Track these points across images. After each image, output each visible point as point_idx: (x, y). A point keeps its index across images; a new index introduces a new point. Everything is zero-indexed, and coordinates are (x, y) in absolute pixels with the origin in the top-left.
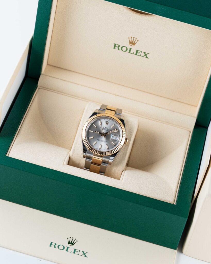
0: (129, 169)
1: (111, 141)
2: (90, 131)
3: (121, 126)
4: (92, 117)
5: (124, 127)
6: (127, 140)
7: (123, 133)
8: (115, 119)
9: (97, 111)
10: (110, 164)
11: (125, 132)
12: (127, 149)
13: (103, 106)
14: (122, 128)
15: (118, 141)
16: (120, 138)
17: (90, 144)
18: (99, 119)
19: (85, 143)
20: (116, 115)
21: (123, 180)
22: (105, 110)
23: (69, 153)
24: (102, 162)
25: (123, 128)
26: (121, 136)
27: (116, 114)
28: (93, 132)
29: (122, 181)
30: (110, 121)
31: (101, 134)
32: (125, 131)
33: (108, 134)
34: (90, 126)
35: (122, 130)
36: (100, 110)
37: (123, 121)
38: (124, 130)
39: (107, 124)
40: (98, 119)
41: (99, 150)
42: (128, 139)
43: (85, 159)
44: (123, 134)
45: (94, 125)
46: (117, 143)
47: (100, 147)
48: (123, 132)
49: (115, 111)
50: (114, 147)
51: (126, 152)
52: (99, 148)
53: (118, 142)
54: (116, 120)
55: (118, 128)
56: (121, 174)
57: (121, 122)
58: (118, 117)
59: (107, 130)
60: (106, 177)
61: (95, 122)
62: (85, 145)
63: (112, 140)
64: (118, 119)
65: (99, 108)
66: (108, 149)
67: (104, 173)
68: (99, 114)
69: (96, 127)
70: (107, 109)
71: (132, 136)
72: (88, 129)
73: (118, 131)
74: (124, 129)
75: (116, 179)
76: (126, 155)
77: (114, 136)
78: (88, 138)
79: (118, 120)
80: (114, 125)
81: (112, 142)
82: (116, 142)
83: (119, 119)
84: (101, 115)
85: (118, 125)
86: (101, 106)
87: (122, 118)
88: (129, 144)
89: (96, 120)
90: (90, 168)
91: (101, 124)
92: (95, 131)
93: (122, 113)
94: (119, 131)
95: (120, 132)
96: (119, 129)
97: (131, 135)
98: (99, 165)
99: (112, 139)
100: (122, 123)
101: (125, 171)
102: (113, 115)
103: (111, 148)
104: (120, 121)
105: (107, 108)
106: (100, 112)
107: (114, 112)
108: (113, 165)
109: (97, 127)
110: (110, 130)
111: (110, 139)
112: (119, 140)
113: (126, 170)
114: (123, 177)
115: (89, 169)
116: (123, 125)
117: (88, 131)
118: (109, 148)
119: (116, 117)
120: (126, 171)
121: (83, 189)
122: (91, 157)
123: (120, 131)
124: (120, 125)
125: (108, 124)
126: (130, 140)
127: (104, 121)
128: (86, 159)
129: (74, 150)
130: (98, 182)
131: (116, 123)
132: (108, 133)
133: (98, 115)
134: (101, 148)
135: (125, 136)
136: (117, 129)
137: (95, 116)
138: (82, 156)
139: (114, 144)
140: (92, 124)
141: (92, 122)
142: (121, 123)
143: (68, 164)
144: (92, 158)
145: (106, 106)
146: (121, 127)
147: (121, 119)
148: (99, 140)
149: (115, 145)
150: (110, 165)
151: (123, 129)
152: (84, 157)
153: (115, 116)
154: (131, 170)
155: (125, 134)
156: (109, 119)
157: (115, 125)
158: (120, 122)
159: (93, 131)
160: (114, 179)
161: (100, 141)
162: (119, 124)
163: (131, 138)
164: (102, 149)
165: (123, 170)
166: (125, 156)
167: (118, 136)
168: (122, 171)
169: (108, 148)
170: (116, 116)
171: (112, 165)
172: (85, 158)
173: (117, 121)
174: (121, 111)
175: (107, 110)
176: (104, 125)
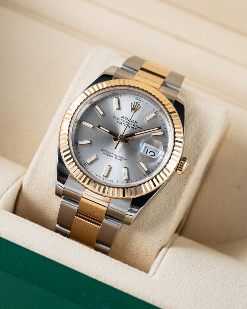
0: (180, 245)
1: (140, 158)
2: (84, 123)
3: (172, 120)
4: (95, 86)
5: (181, 126)
6: (186, 163)
7: (175, 141)
8: (158, 99)
9: (112, 72)
10: (128, 223)
11: (182, 140)
12: (182, 189)
13: (134, 59)
14: (175, 126)
15: (159, 161)
16: (165, 154)
17: (77, 159)
18: (115, 92)
19: (65, 156)
20: (163, 89)
21: (155, 275)
22: (137, 71)
23: (21, 178)
24: (106, 215)
25: (179, 128)
26: (168, 149)
27: (164, 84)
28: (94, 127)
29: (153, 277)
30: (144, 103)
31: (114, 135)
32: (182, 135)
33: (133, 139)
34: (87, 110)
35: (175, 133)
36: (121, 68)
37: (180, 108)
38: (180, 133)
39: (134, 109)
40: (111, 93)
41: (102, 179)
42: (187, 160)
43: (60, 200)
44: (176, 143)
45: (97, 107)
46: (156, 167)
47: (104, 172)
48: (177, 139)
49: (163, 77)
50: (145, 176)
51: (180, 196)
52: (102, 176)
53: (159, 164)
54: (161, 102)
55: (164, 124)
56: (155, 254)
57: (174, 110)
58: (169, 96)
59: (133, 128)
60: (111, 259)
61: (102, 100)
62: (65, 162)
63: (142, 156)
64: (168, 102)
65: (120, 64)
66: (128, 180)
67: (109, 246)
68: (117, 80)
69: (102, 113)
70: (142, 69)
71: (201, 151)
72: (78, 118)
73: (162, 133)
74: (182, 130)
75: (137, 270)
76: (176, 204)
77: (151, 148)
78: (75, 143)
79: (166, 102)
80: (154, 115)
81: (141, 163)
82: (153, 164)
83: (171, 101)
84: (121, 82)
85: (164, 118)
86: (129, 60)
87: (181, 99)
88: (190, 173)
89: (106, 94)
90: (72, 227)
91: (119, 108)
92: (99, 127)
93: (184, 85)
94: (165, 134)
95: (167, 138)
96: (166, 128)
97: (199, 150)
98: (98, 221)
99: (145, 153)
100: (176, 114)
101: (169, 248)
102: (157, 89)
103: (136, 180)
104: (171, 105)
105: (144, 66)
106: (121, 74)
107: (161, 81)
108: (138, 228)
109: (104, 115)
110: (141, 129)
111: (138, 154)
112: (162, 160)
113: (171, 246)
114: (159, 266)
115: (69, 228)
116: (179, 118)
117: (80, 122)
118: (131, 178)
119: (163, 93)
120: (171, 249)
121: (35, 288)
122: (78, 196)
123: (169, 134)
124: (171, 116)
125: (138, 112)
126: (195, 163)
127: (127, 101)
128: (62, 200)
129: (34, 172)
130: (82, 271)
131: (161, 111)
132: (133, 135)
133: (113, 82)
134: (107, 176)
135: (181, 150)
136: (160, 128)
137: (105, 84)
138: (54, 191)
139: (146, 170)
140: (93, 105)
141: (95, 100)
142: (174, 112)
143: (15, 211)
144: (79, 199)
145: (143, 61)
146: (173, 124)
147: (176, 101)
148: (105, 152)
149: (149, 172)
150: (127, 226)
151: (176, 130)
152: (58, 194)
153: (161, 90)
154: (186, 246)
155: (181, 145)
156: (142, 96)
157: (155, 117)
158: (171, 108)
159: (91, 126)
160: (133, 268)
161: (109, 154)
162: (169, 113)
163: (197, 157)
164: (110, 177)
165: (164, 243)
166: (174, 207)
167: (161, 147)
168: (160, 248)
169: (127, 177)
170: (165, 91)
171: (133, 225)
172: (61, 197)
173: (164, 105)
174: (181, 79)
175: (141, 72)
176: (126, 112)
